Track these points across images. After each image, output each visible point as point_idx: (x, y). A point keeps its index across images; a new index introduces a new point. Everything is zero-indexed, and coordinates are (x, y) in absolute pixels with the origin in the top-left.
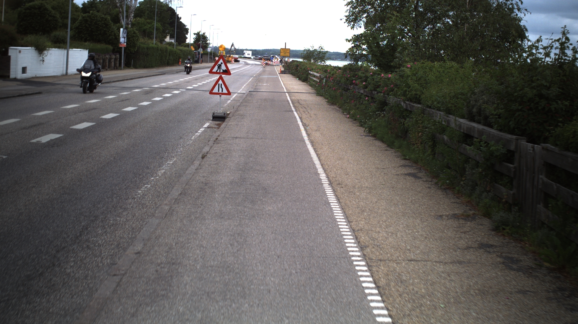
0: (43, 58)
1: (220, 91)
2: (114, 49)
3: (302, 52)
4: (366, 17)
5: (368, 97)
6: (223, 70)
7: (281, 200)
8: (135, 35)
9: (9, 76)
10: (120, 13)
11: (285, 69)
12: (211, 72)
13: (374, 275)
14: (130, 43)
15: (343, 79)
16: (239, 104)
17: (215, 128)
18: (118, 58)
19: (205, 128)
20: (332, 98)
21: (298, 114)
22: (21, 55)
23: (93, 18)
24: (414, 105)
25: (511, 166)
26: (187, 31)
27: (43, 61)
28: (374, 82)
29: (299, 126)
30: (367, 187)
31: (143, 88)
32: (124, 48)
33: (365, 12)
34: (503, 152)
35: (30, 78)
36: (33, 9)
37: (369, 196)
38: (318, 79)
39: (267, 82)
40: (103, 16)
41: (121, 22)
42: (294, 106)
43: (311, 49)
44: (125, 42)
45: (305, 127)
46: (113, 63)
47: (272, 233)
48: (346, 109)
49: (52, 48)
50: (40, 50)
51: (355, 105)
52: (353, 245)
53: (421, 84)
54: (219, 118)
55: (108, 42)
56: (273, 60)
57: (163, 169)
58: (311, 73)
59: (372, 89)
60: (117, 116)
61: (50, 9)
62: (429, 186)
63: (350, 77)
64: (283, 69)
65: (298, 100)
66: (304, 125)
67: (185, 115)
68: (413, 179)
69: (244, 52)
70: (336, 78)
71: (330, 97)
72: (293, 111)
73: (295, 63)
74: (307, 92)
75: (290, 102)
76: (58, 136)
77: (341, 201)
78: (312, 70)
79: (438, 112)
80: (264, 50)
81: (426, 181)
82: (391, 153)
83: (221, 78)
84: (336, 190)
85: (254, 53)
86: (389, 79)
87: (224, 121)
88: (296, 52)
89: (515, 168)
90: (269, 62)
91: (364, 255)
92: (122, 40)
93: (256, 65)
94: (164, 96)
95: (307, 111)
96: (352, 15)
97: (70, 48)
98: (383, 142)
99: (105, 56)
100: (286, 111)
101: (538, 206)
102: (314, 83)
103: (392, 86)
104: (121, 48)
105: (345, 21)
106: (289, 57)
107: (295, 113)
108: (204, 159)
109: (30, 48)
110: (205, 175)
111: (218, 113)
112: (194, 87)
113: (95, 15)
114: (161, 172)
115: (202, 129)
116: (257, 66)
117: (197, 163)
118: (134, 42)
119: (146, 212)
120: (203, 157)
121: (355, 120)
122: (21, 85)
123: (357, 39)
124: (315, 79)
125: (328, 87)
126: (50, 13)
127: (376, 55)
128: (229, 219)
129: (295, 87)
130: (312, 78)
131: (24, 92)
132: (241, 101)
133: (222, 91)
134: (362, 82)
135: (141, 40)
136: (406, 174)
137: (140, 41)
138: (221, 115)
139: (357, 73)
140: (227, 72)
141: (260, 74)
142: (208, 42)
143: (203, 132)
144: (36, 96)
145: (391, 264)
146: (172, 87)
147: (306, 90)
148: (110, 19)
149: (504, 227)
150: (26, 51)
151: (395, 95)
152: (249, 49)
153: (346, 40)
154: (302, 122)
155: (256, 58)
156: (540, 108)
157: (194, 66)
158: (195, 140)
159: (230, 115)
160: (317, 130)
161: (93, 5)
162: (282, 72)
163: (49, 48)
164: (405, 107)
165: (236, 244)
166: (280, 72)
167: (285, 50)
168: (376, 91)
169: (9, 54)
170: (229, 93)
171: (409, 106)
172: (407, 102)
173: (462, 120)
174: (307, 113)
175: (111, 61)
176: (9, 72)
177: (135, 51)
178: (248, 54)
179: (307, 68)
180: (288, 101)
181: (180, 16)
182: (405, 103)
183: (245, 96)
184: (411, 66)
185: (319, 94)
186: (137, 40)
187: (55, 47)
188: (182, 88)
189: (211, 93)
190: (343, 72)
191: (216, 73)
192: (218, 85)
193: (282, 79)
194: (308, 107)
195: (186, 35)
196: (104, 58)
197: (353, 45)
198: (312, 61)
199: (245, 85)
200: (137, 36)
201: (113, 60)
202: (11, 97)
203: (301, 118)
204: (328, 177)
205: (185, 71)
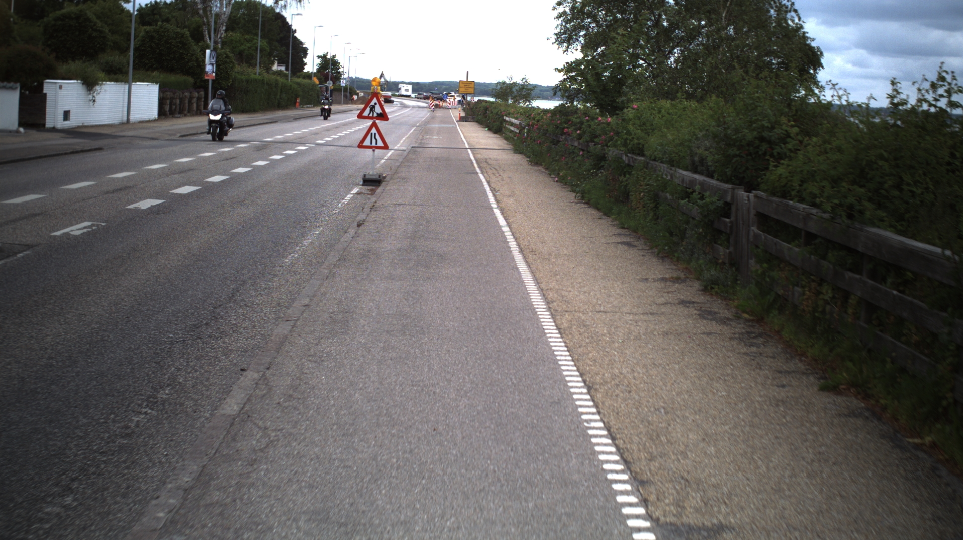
0: (94, 97)
1: (374, 144)
2: (195, 83)
3: (494, 87)
4: (585, 35)
5: (583, 150)
6: (377, 114)
7: (460, 265)
8: (228, 60)
9: (44, 125)
10: (204, 24)
11: (466, 114)
12: (360, 116)
13: (557, 321)
14: (221, 73)
15: (551, 126)
16: (399, 164)
17: (368, 194)
18: (203, 96)
19: (354, 194)
20: (536, 156)
21: (484, 177)
22: (62, 93)
23: (163, 34)
24: (637, 158)
25: (728, 220)
26: (305, 52)
27: (94, 101)
28: (590, 129)
29: (486, 191)
30: (566, 255)
31: (250, 141)
32: (213, 81)
33: (583, 28)
34: (720, 205)
35: (75, 128)
36: (67, 20)
37: (566, 263)
38: (518, 128)
39: (438, 134)
40: (179, 30)
41: (205, 39)
42: (480, 167)
43: (508, 82)
44: (213, 72)
45: (494, 192)
46: (195, 105)
47: (451, 291)
48: (554, 170)
49: (107, 81)
50: (90, 84)
51: (567, 164)
52: (539, 300)
53: (646, 130)
54: (373, 182)
55: (187, 72)
56: (448, 100)
57: (309, 239)
58: (507, 119)
59: (588, 139)
60: (227, 179)
61: (94, 18)
62: (644, 254)
63: (561, 123)
64: (463, 114)
65: (486, 159)
66: (493, 190)
67: (323, 178)
68: (626, 248)
69: (399, 87)
70: (542, 126)
71: (533, 154)
72: (477, 173)
73: (483, 104)
74: (499, 148)
75: (474, 162)
76: (159, 202)
77: (531, 266)
78: (508, 115)
79: (661, 165)
80: (432, 83)
81: (642, 249)
82: (606, 222)
83: (374, 125)
84: (527, 257)
85: (416, 87)
86: (608, 124)
87: (379, 186)
88: (485, 86)
89: (731, 222)
90: (441, 103)
91: (550, 308)
92: (209, 68)
93: (419, 107)
94: (286, 154)
95: (498, 173)
96: (565, 33)
97: (133, 82)
98: (598, 209)
99: (183, 93)
100: (467, 173)
101: (750, 261)
102: (511, 134)
103: (612, 133)
104: (208, 80)
105: (555, 41)
106: (474, 94)
107: (481, 176)
108: (361, 228)
109: (75, 81)
110: (366, 242)
111: (371, 175)
112: (327, 141)
113: (165, 29)
114: (307, 242)
115: (349, 197)
116: (421, 109)
117: (352, 232)
118: (227, 72)
119: (301, 278)
120: (359, 226)
121: (566, 184)
122: (67, 138)
123: (570, 68)
124: (512, 128)
125: (531, 139)
126: (95, 25)
127: (594, 92)
128: (401, 280)
129: (483, 141)
130: (508, 126)
131: (78, 148)
132: (400, 160)
133: (376, 144)
134: (576, 130)
135: (238, 68)
136: (618, 243)
137: (236, 70)
138: (374, 177)
139: (570, 118)
140: (383, 116)
141: (427, 122)
142: (341, 70)
143: (351, 199)
144: (98, 153)
145: (576, 314)
146: (294, 141)
147: (499, 146)
148: (189, 35)
149: (713, 286)
150: (70, 86)
151: (615, 146)
152: (407, 81)
153: (555, 69)
154: (490, 186)
155: (419, 96)
156: (760, 153)
157: (334, 108)
158: (342, 209)
159: (387, 179)
160: (510, 196)
161: (155, 12)
162: (462, 119)
163: (103, 81)
164: (627, 162)
165: (411, 299)
166: (458, 119)
167: (467, 83)
168: (594, 142)
169: (44, 92)
170: (386, 147)
171: (631, 160)
172: (629, 155)
173: (685, 173)
174: (497, 175)
175: (193, 101)
176: (45, 119)
177: (228, 86)
178: (406, 90)
179: (501, 112)
180: (471, 160)
181: (294, 28)
182: (627, 156)
183: (405, 153)
184: (638, 107)
185: (517, 150)
186: (232, 68)
187: (110, 80)
188: (309, 142)
189: (361, 146)
190: (552, 117)
191: (368, 118)
192: (370, 135)
193: (463, 130)
194: (500, 167)
195: (304, 59)
196: (181, 97)
197: (565, 77)
198: (510, 101)
199: (404, 139)
200: (232, 62)
201: (195, 100)
202: (62, 154)
203: (488, 182)
204: (519, 245)
205: (321, 116)
